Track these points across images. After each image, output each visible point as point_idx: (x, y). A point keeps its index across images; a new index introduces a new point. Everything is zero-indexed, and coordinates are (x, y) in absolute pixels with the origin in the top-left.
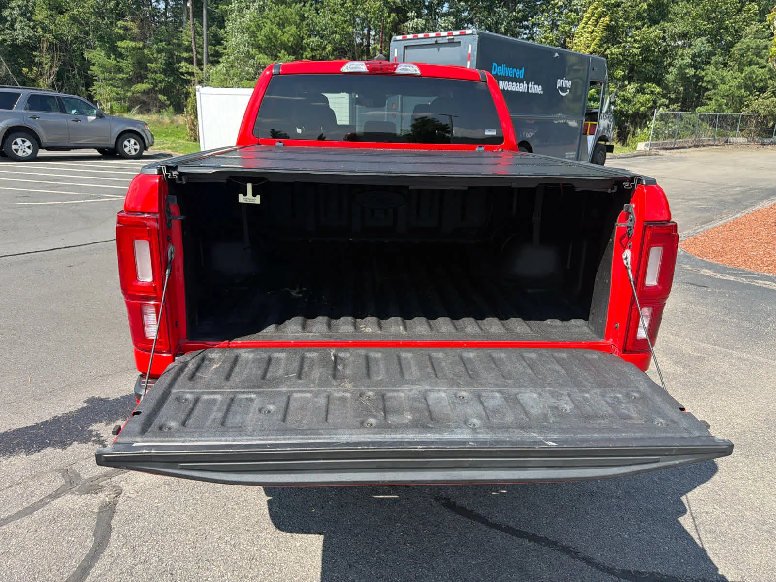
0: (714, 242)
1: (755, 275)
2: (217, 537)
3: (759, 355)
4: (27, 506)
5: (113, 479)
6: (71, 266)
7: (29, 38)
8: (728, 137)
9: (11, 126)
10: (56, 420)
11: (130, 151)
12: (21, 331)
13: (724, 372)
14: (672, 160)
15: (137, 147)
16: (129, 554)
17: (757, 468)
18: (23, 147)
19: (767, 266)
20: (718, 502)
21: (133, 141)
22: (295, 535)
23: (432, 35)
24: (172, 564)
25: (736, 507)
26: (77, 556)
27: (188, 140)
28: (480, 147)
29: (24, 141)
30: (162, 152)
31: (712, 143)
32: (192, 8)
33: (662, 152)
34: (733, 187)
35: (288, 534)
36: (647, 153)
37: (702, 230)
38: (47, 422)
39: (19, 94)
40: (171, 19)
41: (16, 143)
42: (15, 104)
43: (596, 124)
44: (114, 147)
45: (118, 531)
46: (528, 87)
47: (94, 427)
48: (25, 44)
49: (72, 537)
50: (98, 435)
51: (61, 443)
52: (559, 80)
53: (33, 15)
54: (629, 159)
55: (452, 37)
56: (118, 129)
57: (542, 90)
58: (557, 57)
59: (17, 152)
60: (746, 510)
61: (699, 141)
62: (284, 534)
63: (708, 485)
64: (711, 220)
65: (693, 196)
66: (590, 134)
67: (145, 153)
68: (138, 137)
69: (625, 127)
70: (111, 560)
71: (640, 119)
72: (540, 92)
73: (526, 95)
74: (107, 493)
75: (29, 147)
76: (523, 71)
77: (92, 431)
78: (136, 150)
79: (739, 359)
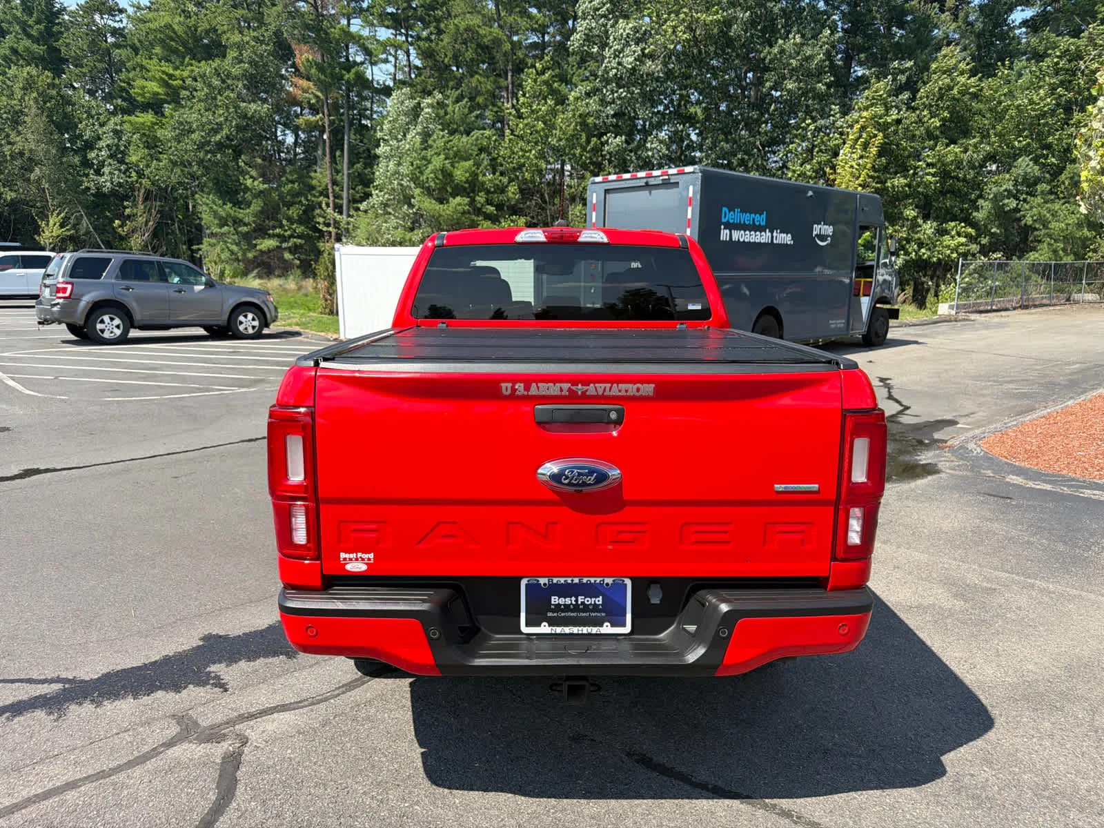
0: (1029, 439)
1: (1081, 482)
2: (362, 791)
3: (1073, 587)
4: (138, 755)
5: (237, 727)
6: (176, 477)
7: (120, 185)
8: (1071, 293)
9: (97, 300)
10: (167, 660)
11: (246, 329)
12: (120, 556)
13: (1020, 607)
14: (987, 326)
15: (256, 323)
16: (259, 808)
17: (1047, 724)
18: (110, 326)
19: (1098, 471)
20: (990, 763)
21: (250, 316)
22: (455, 792)
23: (642, 174)
24: (308, 819)
25: (1011, 769)
26: (199, 809)
27: (321, 313)
28: (682, 324)
29: (112, 319)
30: (288, 329)
31: (1048, 302)
32: (330, 142)
33: (973, 316)
34: (1069, 364)
35: (446, 791)
36: (953, 318)
37: (1015, 423)
38: (156, 662)
39: (110, 260)
40: (302, 156)
41: (102, 322)
42: (104, 272)
43: (871, 282)
44: (226, 324)
45: (245, 783)
46: (772, 237)
47: (213, 668)
48: (113, 193)
49: (192, 789)
50: (218, 677)
51: (174, 685)
52: (815, 226)
53: (127, 157)
54: (926, 327)
55: (667, 177)
56: (232, 301)
57: (792, 239)
58: (811, 196)
59: (103, 333)
60: (1024, 773)
61: (1028, 300)
62: (441, 790)
63: (979, 743)
64: (1032, 410)
65: (1011, 376)
66: (865, 295)
67: (266, 331)
68: (257, 311)
69: (923, 283)
70: (238, 814)
71: (943, 270)
72: (789, 243)
73: (771, 246)
74: (230, 742)
75: (118, 327)
76: (764, 216)
77: (210, 672)
78: (254, 327)
79: (1042, 591)
